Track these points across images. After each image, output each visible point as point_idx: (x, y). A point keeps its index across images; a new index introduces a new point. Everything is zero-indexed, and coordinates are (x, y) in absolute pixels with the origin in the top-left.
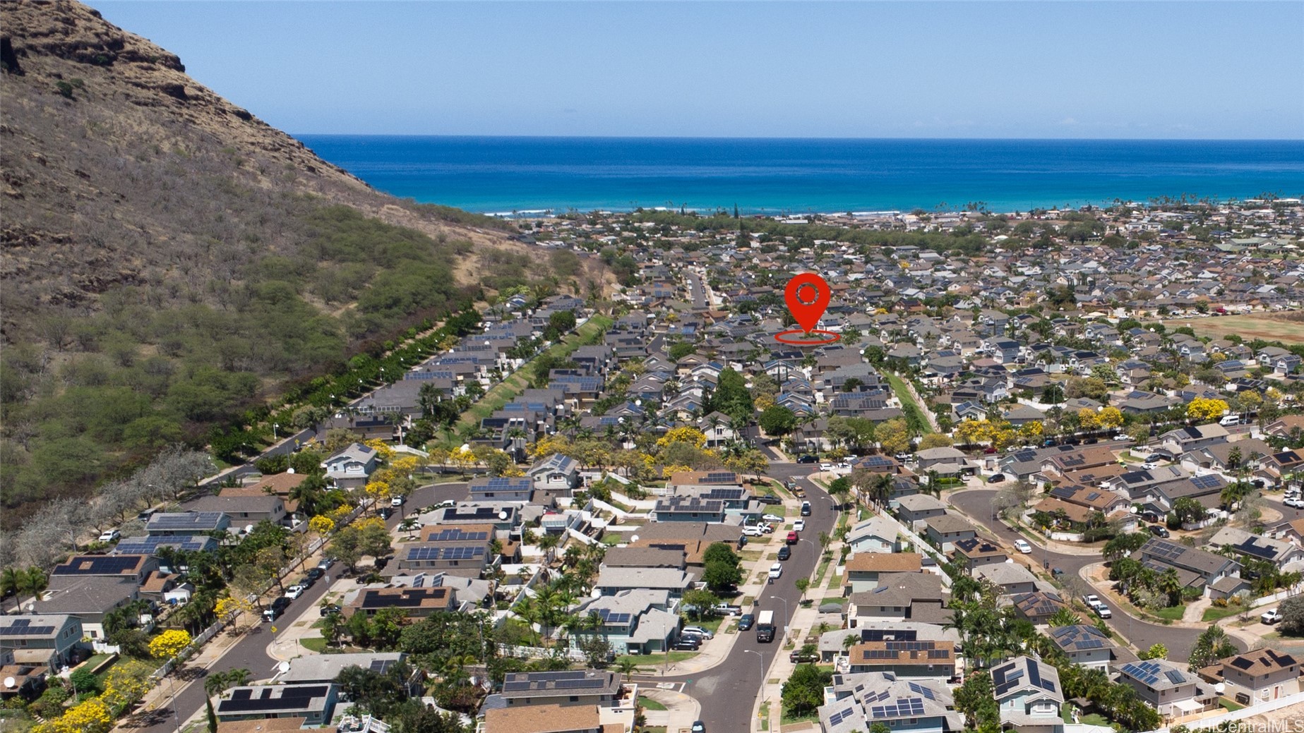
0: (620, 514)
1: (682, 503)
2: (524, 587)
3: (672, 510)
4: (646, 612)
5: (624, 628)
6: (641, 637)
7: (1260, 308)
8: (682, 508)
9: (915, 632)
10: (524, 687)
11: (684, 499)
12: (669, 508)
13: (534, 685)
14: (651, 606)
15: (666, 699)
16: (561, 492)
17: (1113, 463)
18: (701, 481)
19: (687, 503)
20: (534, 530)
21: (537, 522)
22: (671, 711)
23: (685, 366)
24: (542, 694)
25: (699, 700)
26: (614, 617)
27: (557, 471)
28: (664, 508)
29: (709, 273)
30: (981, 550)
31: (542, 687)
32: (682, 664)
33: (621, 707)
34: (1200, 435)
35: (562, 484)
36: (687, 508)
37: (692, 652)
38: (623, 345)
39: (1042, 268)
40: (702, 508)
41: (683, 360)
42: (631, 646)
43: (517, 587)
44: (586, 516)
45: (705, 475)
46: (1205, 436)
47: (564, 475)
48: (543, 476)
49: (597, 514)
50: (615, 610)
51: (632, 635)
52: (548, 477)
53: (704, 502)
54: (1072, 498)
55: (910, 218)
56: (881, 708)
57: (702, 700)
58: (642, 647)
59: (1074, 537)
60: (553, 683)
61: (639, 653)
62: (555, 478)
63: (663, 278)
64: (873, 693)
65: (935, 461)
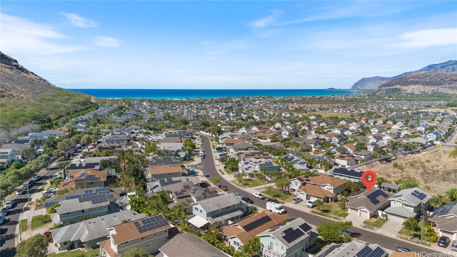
5: (173, 154)
8: (172, 134)
12: (169, 135)
13: (158, 164)
14: (178, 150)
18: (173, 130)
24: (161, 166)
26: (170, 152)
28: (167, 134)
31: (160, 164)
37: (191, 161)
50: (170, 150)
53: (178, 133)
54: (265, 133)
56: (261, 164)
59: (269, 141)
60: (164, 163)
64: (256, 162)
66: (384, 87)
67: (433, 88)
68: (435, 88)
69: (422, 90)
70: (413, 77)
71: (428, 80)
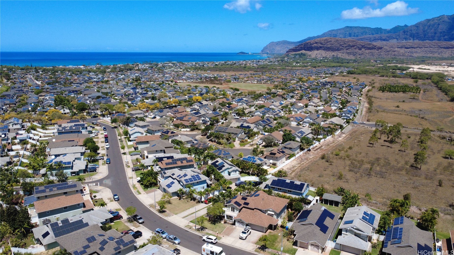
0: (42, 135)
1: (66, 129)
2: (21, 158)
3: (63, 131)
4: (74, 161)
5: (69, 167)
6: (76, 169)
7: (185, 81)
8: (67, 130)
9: (173, 156)
10: (44, 191)
11: (67, 127)
12: (62, 130)
13: (48, 190)
14: (76, 159)
15: (95, 189)
16: (18, 129)
17: (185, 111)
18: (68, 122)
19: (68, 128)
20: (15, 140)
21: (15, 138)
22: (100, 193)
23: (41, 96)
24: (52, 193)
25: (108, 187)
26: (65, 163)
27: (16, 122)
28: (60, 130)
29: (33, 77)
30: (171, 133)
31: (51, 190)
32: (93, 177)
33: (85, 193)
34: (203, 104)
35: (18, 126)
36: (68, 130)
37: (95, 172)
38: (18, 92)
39: (125, 75)
40: (74, 129)
41: (40, 94)
42: (72, 173)
43: (18, 158)
44: (31, 135)
45: (69, 121)
46: (204, 104)
47: (19, 124)
48: (11, 125)
49: (35, 135)
50: (64, 161)
51: (72, 169)
52: (13, 125)
53: (74, 128)
54: (183, 119)
55: (82, 67)
56: (187, 180)
57: (109, 187)
58: (76, 173)
59: (188, 130)
60: (56, 188)
61: (76, 175)
62: (16, 125)
63: (20, 78)
64: (180, 175)
65: (136, 114)
66: (291, 51)
67: (333, 54)
68: (335, 53)
69: (324, 55)
70: (316, 43)
71: (329, 46)
